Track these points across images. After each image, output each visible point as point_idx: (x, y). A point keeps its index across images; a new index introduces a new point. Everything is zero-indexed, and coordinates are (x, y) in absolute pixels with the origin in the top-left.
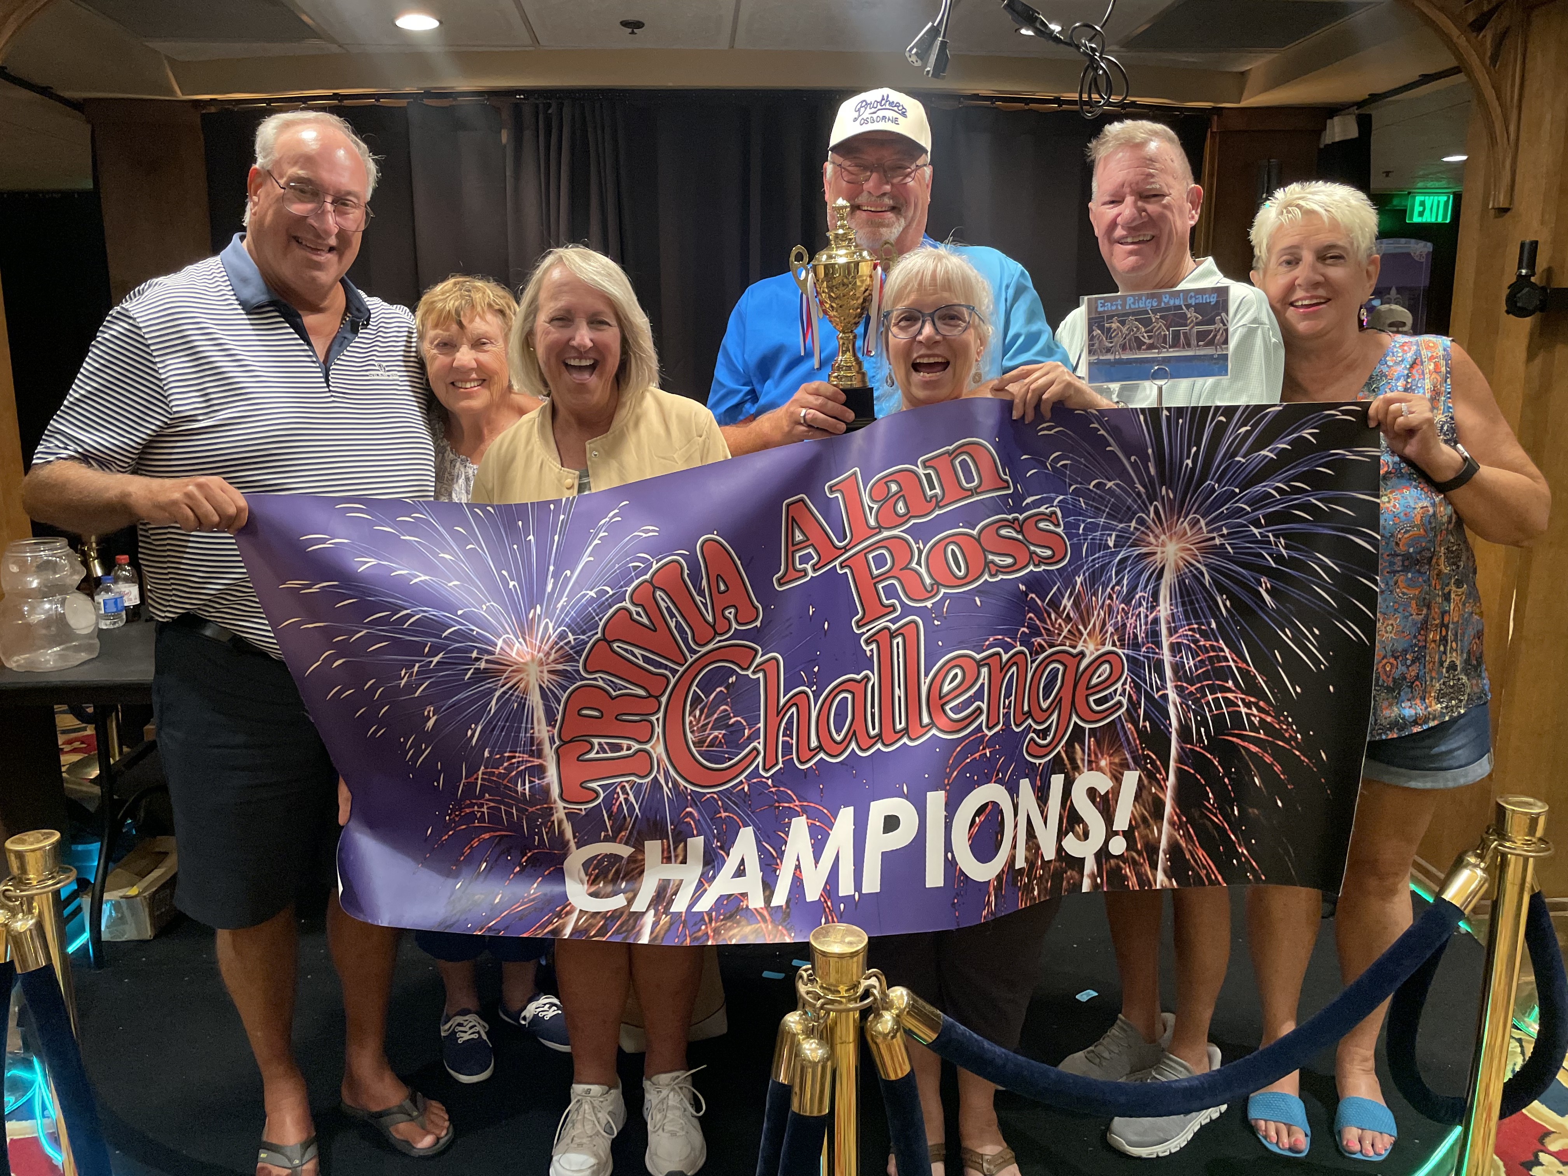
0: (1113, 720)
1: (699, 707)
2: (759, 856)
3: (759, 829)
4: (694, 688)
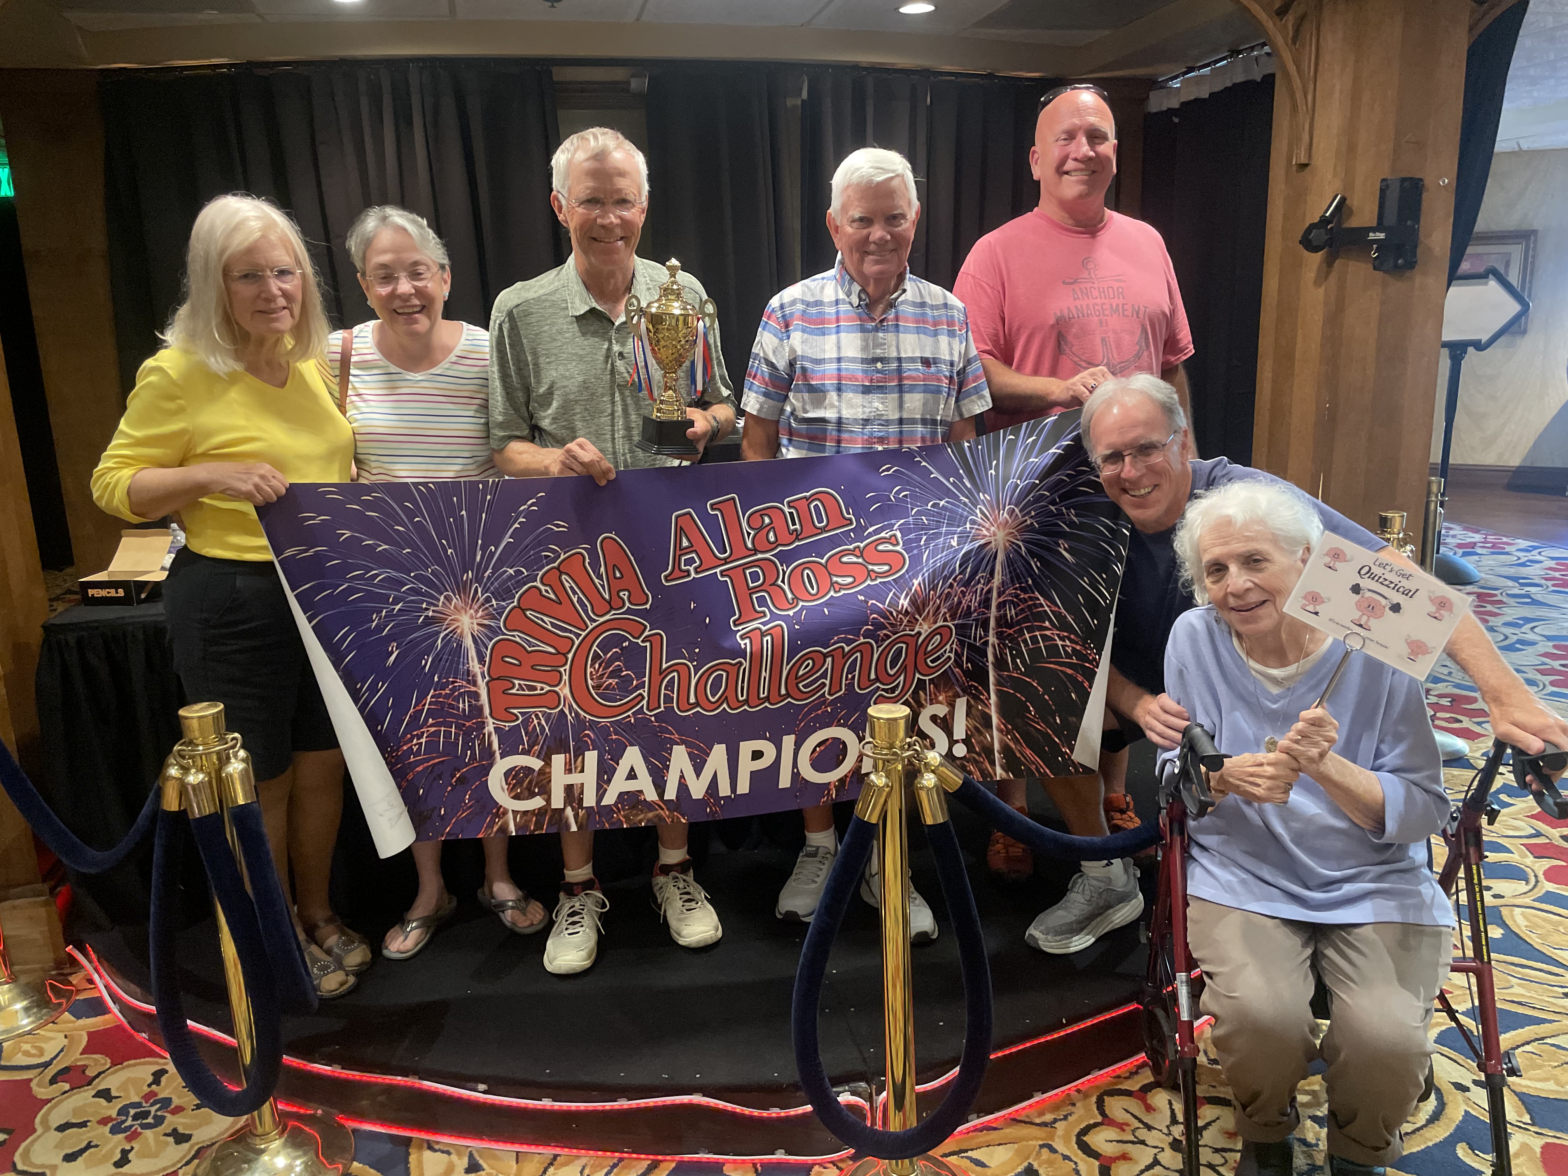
0: (945, 669)
1: (598, 662)
3: (644, 749)
4: (594, 647)
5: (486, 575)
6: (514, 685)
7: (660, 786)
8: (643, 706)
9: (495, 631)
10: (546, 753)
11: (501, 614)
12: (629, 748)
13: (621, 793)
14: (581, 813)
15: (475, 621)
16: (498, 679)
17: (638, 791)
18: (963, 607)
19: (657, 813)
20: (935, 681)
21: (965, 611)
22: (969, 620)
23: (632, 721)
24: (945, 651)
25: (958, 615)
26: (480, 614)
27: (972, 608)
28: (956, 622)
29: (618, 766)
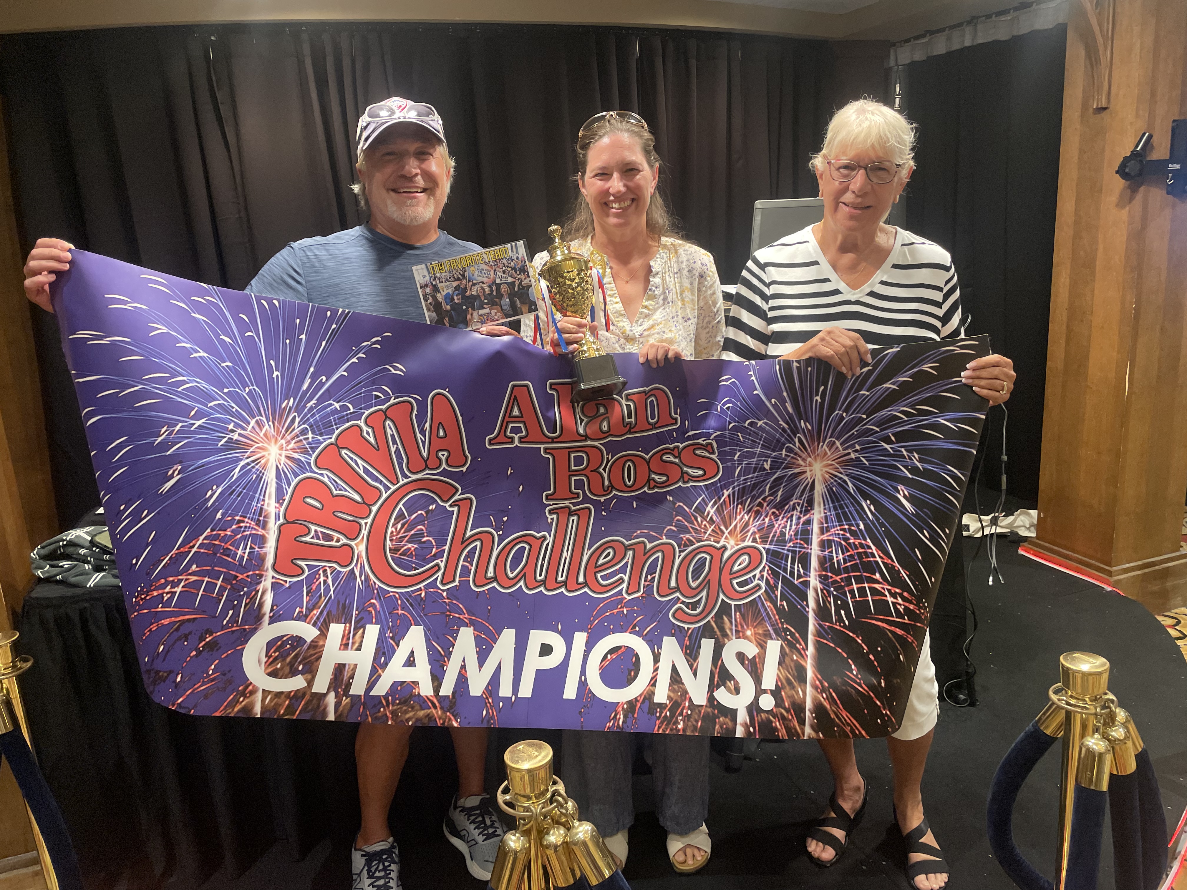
0: (755, 599)
1: (401, 522)
2: (428, 652)
3: (429, 630)
4: (400, 505)
5: (308, 405)
6: (309, 530)
7: (438, 677)
8: (436, 579)
10: (324, 619)
11: (314, 449)
12: (413, 627)
13: (395, 682)
14: (345, 701)
15: (284, 453)
16: (293, 522)
17: (413, 682)
18: (776, 532)
19: (429, 711)
20: (743, 610)
21: (778, 537)
22: (784, 549)
23: (423, 595)
24: (754, 576)
25: (770, 539)
26: (291, 446)
27: (787, 536)
28: (767, 546)
29: (398, 646)
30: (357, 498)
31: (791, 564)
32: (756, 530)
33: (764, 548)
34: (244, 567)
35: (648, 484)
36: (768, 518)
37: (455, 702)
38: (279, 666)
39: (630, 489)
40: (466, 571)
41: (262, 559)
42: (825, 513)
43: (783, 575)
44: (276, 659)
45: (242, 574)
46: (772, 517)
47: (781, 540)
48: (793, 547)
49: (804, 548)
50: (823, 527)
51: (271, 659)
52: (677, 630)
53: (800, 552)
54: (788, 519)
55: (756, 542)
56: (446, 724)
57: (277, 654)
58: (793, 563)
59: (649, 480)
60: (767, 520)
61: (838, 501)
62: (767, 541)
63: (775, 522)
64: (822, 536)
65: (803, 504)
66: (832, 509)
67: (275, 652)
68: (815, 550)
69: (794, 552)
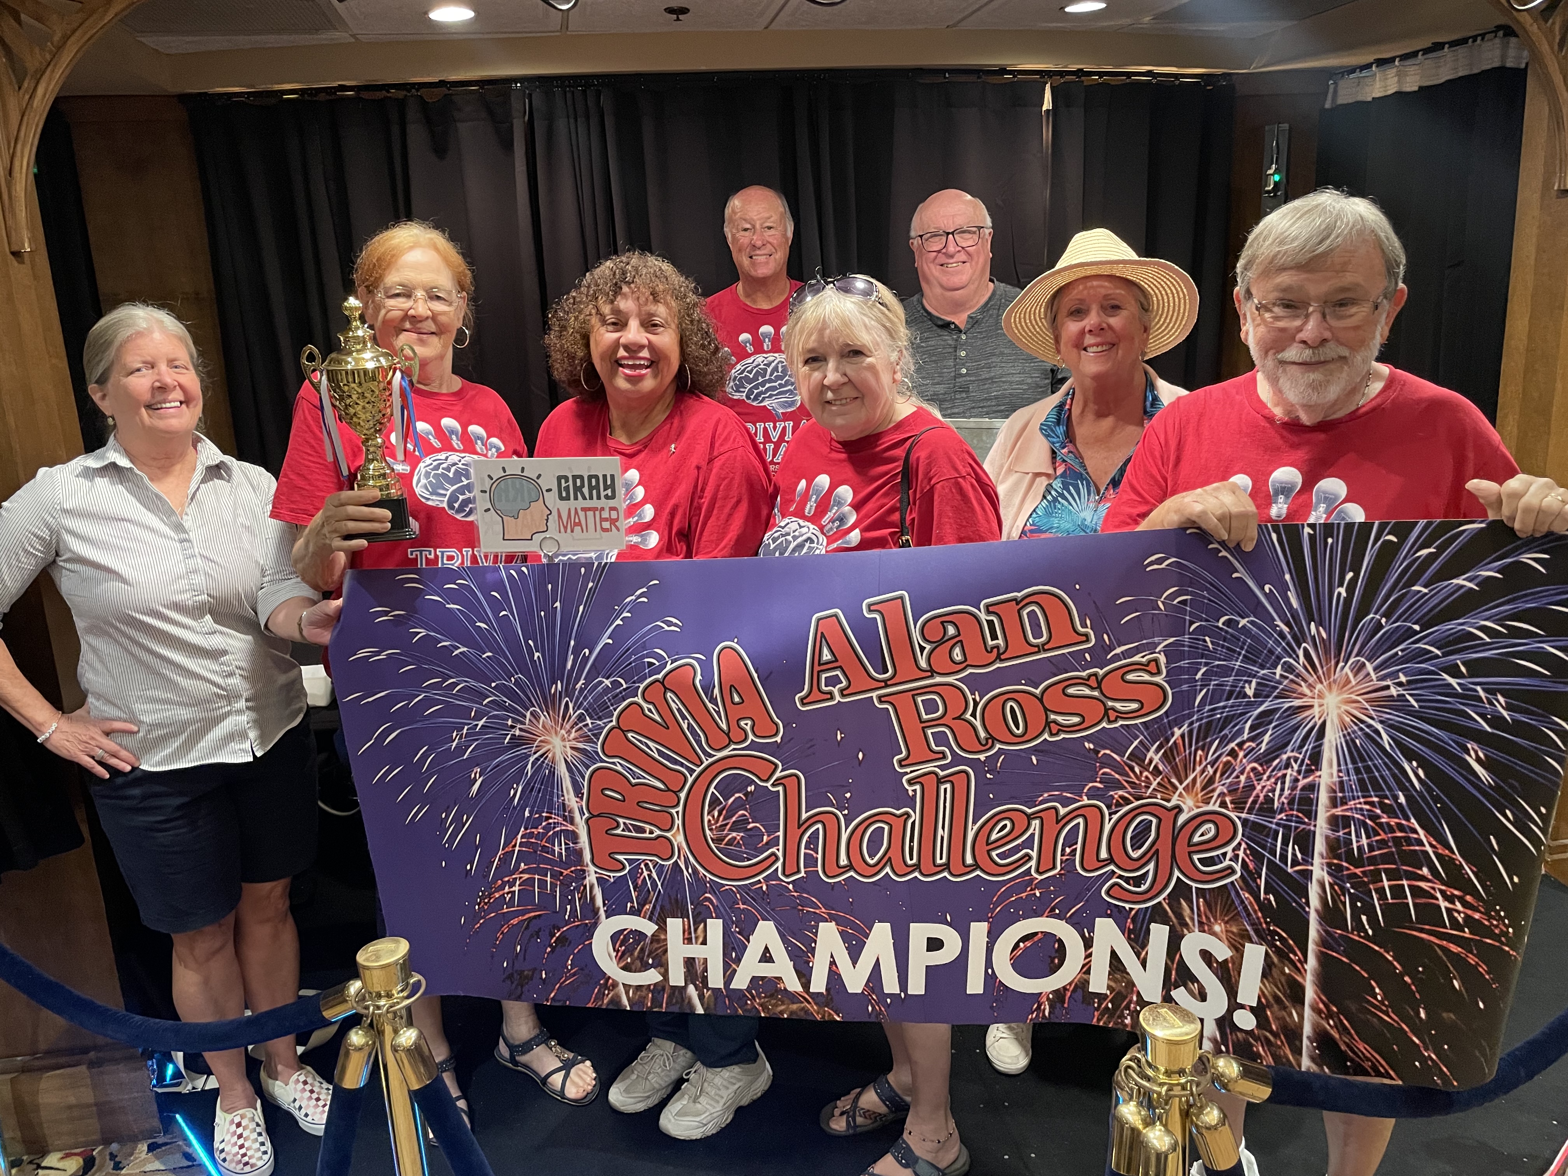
0: (1226, 885)
1: (718, 808)
2: (786, 948)
3: (781, 925)
4: (712, 789)
5: (578, 686)
6: (618, 823)
7: (804, 974)
8: (776, 870)
9: (592, 757)
10: (659, 914)
11: (597, 736)
12: (761, 922)
13: (753, 977)
14: (707, 994)
15: (568, 744)
16: (598, 816)
17: (776, 978)
18: (1258, 796)
19: (803, 1005)
20: (1208, 896)
21: (1262, 803)
22: (1271, 822)
23: (764, 888)
24: (1224, 855)
25: (1248, 806)
26: (573, 735)
27: (1276, 804)
28: (1243, 815)
29: (749, 942)
30: (662, 786)
31: (1283, 843)
32: (1225, 791)
33: (1239, 818)
34: (565, 863)
35: (1047, 728)
36: (1245, 775)
37: (832, 999)
38: (629, 960)
39: (1022, 739)
40: (811, 861)
41: (579, 853)
42: (1339, 777)
43: (1268, 858)
44: (624, 953)
45: (566, 870)
46: (1252, 774)
47: (1267, 808)
48: (1286, 820)
49: (1304, 823)
50: (1336, 797)
51: (620, 954)
52: (1115, 910)
53: (1296, 828)
54: (1277, 779)
55: (1226, 808)
56: (826, 1018)
57: (623, 948)
58: (1285, 843)
59: (1048, 723)
60: (1243, 778)
61: (1363, 760)
62: (1244, 808)
63: (1256, 783)
64: (1334, 811)
65: (1303, 761)
66: (1352, 772)
67: (621, 946)
68: (1321, 828)
69: (1287, 828)
